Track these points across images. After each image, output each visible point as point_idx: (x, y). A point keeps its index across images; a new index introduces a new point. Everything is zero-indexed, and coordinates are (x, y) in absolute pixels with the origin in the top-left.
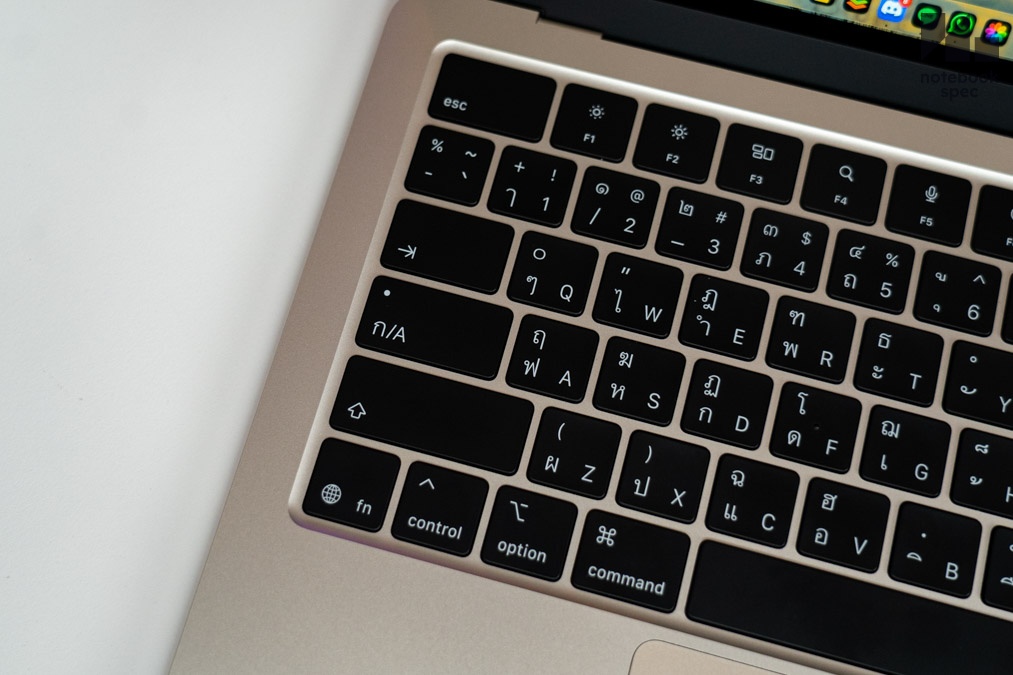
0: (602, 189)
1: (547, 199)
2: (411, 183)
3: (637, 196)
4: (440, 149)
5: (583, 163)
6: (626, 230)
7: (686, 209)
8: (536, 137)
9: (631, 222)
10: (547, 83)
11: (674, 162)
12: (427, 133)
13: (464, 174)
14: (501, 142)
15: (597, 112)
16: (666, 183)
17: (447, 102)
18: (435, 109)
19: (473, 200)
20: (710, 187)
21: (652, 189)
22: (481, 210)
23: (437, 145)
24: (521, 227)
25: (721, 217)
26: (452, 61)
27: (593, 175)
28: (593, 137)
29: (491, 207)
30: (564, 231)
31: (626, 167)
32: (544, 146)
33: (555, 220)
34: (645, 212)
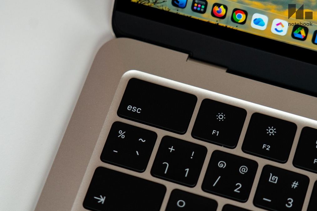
0: (222, 165)
1: (188, 170)
2: (104, 157)
3: (243, 170)
4: (123, 137)
5: (211, 148)
6: (235, 190)
7: (273, 179)
8: (183, 131)
9: (239, 186)
10: (191, 98)
11: (267, 149)
12: (116, 126)
13: (137, 152)
14: (161, 133)
15: (221, 117)
16: (262, 162)
17: (129, 108)
18: (122, 112)
19: (142, 169)
20: (289, 166)
21: (253, 166)
22: (146, 175)
23: (122, 134)
24: (170, 186)
25: (295, 185)
26: (134, 83)
27: (217, 155)
28: (218, 132)
29: (153, 173)
30: (197, 190)
31: (238, 151)
32: (187, 137)
33: (192, 182)
34: (248, 180)
